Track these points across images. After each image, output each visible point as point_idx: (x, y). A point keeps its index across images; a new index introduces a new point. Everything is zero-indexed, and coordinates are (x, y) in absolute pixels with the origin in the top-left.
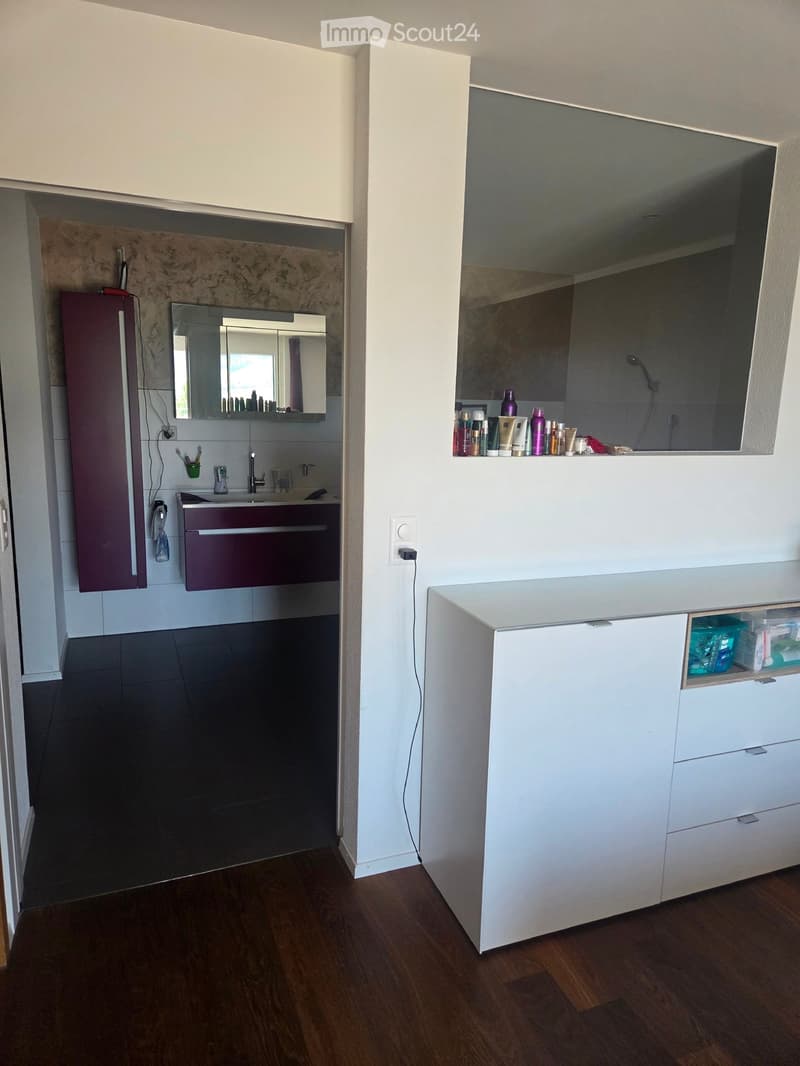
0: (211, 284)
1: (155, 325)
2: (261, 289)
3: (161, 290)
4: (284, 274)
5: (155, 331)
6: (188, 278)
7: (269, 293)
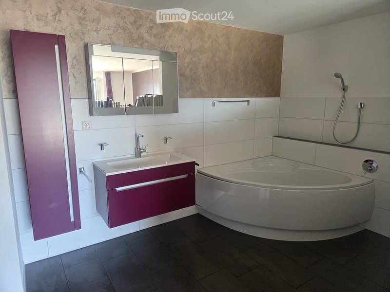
0: (109, 32)
1: (75, 58)
2: (139, 36)
3: (78, 35)
4: (151, 28)
5: (75, 61)
6: (95, 28)
7: (143, 39)
